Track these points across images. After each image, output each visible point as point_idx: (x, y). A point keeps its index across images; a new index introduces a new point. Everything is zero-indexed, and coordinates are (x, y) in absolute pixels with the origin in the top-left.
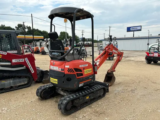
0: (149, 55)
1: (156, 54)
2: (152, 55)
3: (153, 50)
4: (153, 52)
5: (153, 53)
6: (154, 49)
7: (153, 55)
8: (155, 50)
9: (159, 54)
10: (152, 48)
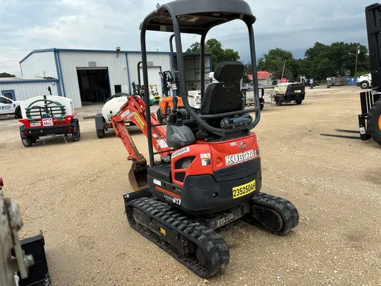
0: (32, 125)
1: (48, 121)
2: (38, 124)
3: (39, 113)
4: (39, 117)
5: (40, 120)
6: (38, 110)
7: (42, 123)
8: (43, 113)
9: (53, 119)
10: (33, 108)
